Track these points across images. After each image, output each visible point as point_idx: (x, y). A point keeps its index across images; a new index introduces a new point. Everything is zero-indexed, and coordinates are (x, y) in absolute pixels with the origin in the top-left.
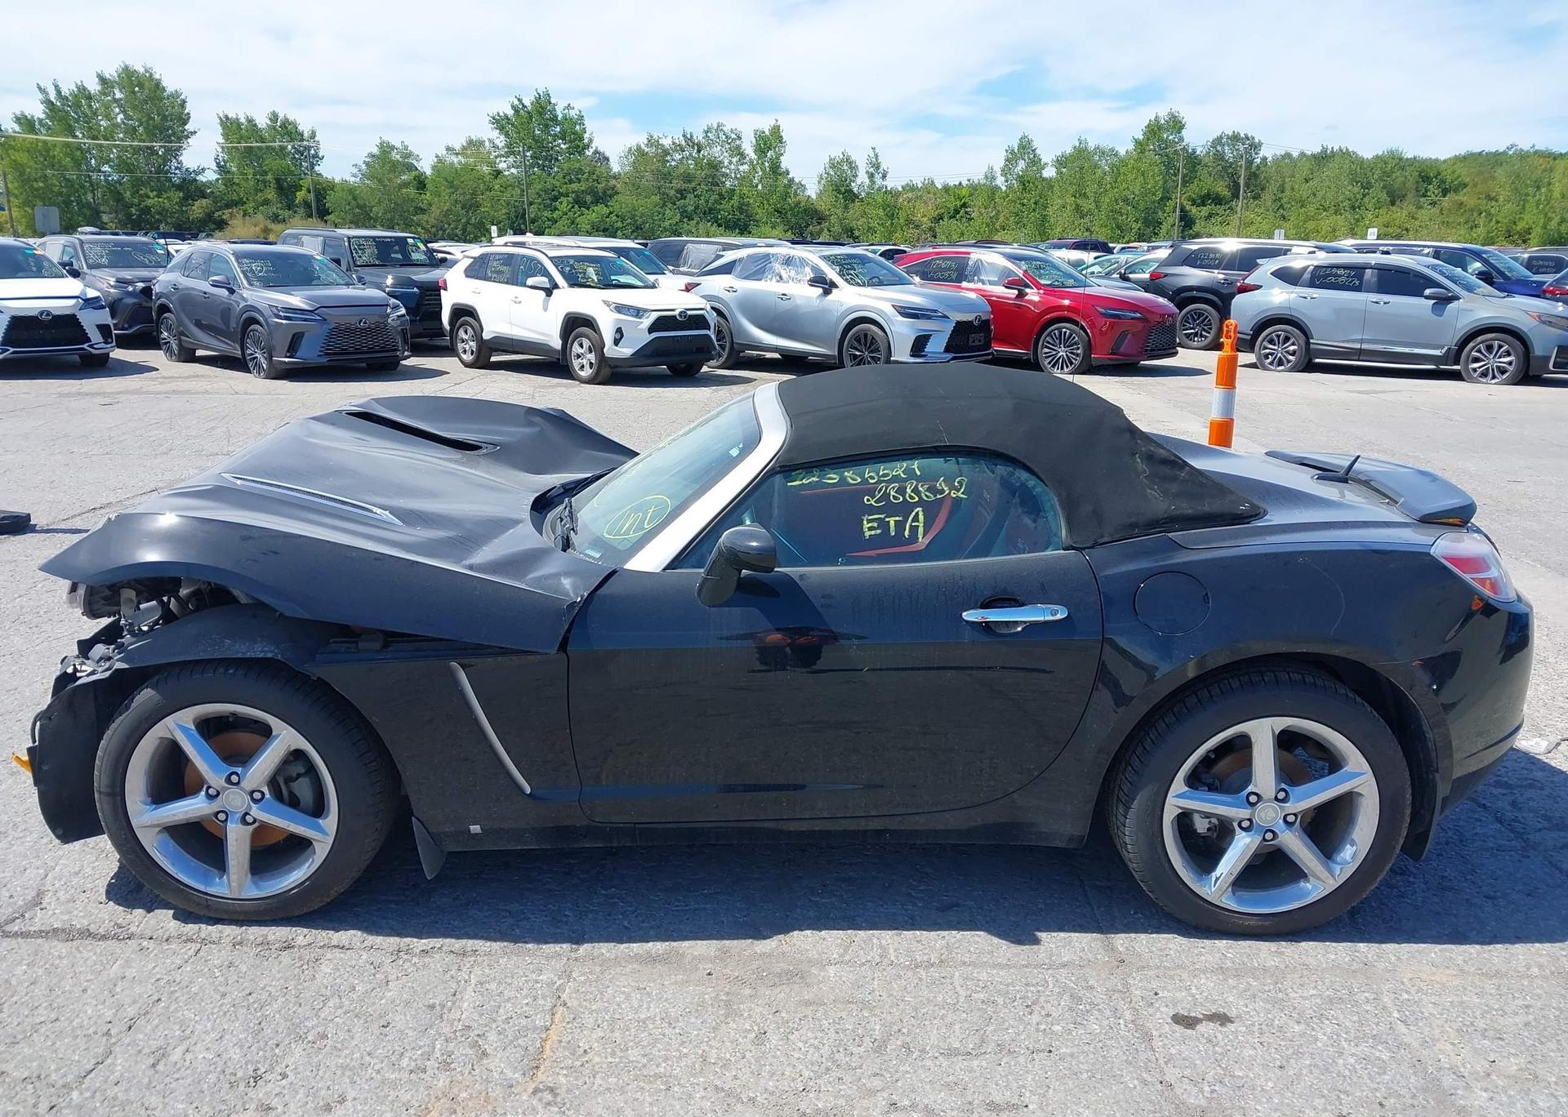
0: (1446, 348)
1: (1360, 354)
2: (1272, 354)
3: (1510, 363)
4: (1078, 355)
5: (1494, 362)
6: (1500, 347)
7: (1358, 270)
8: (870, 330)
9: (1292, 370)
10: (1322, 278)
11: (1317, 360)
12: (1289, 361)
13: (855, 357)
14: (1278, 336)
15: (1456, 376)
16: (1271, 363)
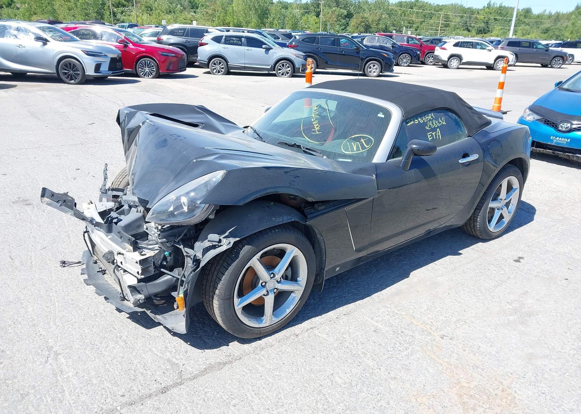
0: (270, 66)
1: (245, 68)
2: (215, 69)
3: (289, 70)
4: (154, 71)
5: (284, 70)
6: (286, 65)
7: (240, 38)
8: (72, 61)
9: (223, 74)
10: (229, 41)
11: (231, 71)
12: (222, 71)
13: (65, 73)
14: (217, 62)
15: (274, 75)
16: (216, 72)
